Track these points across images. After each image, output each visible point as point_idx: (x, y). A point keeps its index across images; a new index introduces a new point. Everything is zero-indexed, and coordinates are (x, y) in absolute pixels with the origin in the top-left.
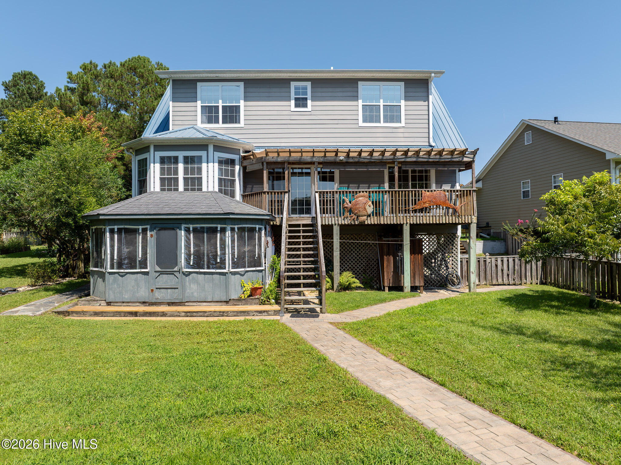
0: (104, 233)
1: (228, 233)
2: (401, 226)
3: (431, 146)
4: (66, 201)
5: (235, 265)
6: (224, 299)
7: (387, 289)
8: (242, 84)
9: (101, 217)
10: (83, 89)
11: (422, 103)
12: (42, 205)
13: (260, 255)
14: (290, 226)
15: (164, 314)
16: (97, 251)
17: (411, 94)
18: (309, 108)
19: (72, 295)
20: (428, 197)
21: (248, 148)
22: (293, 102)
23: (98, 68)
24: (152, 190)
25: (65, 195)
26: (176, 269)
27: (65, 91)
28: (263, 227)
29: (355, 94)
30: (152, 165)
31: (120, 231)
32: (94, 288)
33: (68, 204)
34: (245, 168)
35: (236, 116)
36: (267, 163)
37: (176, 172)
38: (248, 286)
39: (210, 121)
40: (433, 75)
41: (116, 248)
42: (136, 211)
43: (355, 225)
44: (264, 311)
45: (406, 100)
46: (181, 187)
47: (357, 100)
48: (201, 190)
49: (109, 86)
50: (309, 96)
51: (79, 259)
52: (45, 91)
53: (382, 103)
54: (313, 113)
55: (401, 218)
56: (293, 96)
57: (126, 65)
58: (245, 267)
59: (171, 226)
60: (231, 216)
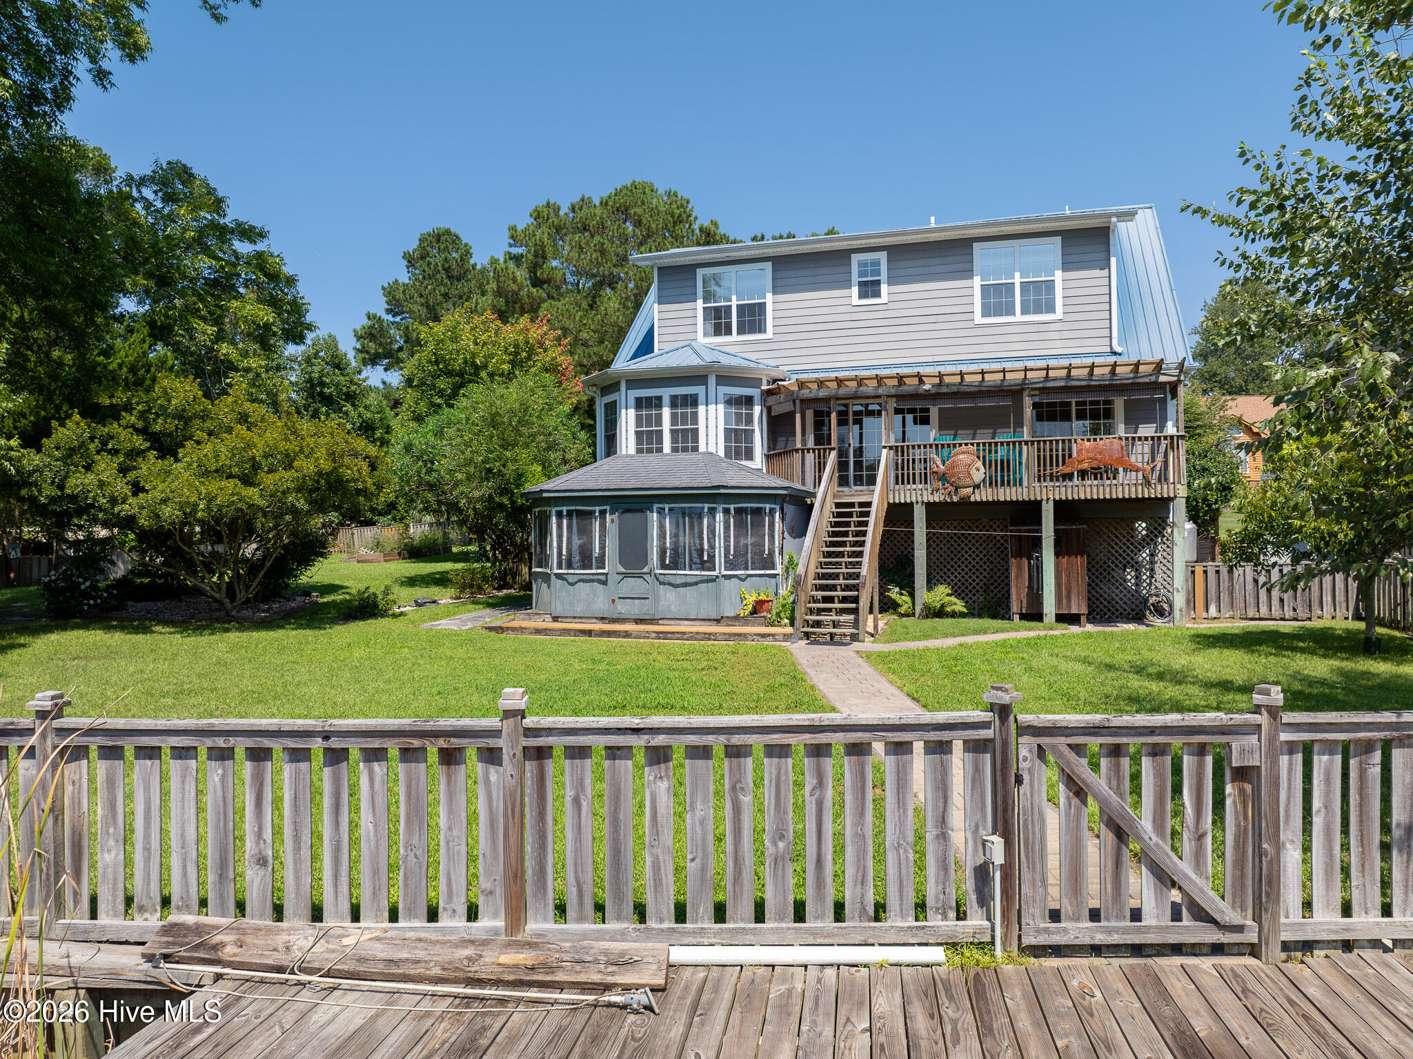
0: (549, 517)
1: (719, 517)
2: (1038, 504)
3: (1115, 353)
4: (499, 471)
5: (730, 565)
6: (714, 616)
7: (1017, 617)
8: (768, 266)
9: (545, 495)
10: (536, 256)
11: (1097, 273)
12: (469, 478)
13: (771, 552)
14: (838, 505)
15: (627, 635)
16: (541, 544)
17: (1074, 258)
18: (884, 297)
19: (508, 610)
20: (1088, 451)
21: (775, 374)
22: (855, 290)
23: (562, 213)
24: (624, 452)
25: (497, 464)
26: (645, 570)
27: (505, 262)
28: (778, 507)
29: (967, 266)
30: (623, 411)
31: (570, 513)
32: (537, 598)
33: (503, 475)
34: (769, 409)
35: (760, 321)
36: (802, 401)
37: (659, 421)
38: (751, 599)
39: (718, 331)
40: (1114, 219)
41: (565, 539)
42: (590, 485)
43: (953, 503)
44: (769, 635)
45: (1064, 270)
46: (667, 446)
47: (971, 277)
48: (696, 449)
49: (581, 247)
50: (884, 276)
51: (520, 561)
52: (472, 261)
53: (1017, 279)
54: (891, 306)
55: (1038, 489)
56: (855, 278)
57: (611, 203)
58: (747, 569)
59: (638, 506)
60: (722, 491)
